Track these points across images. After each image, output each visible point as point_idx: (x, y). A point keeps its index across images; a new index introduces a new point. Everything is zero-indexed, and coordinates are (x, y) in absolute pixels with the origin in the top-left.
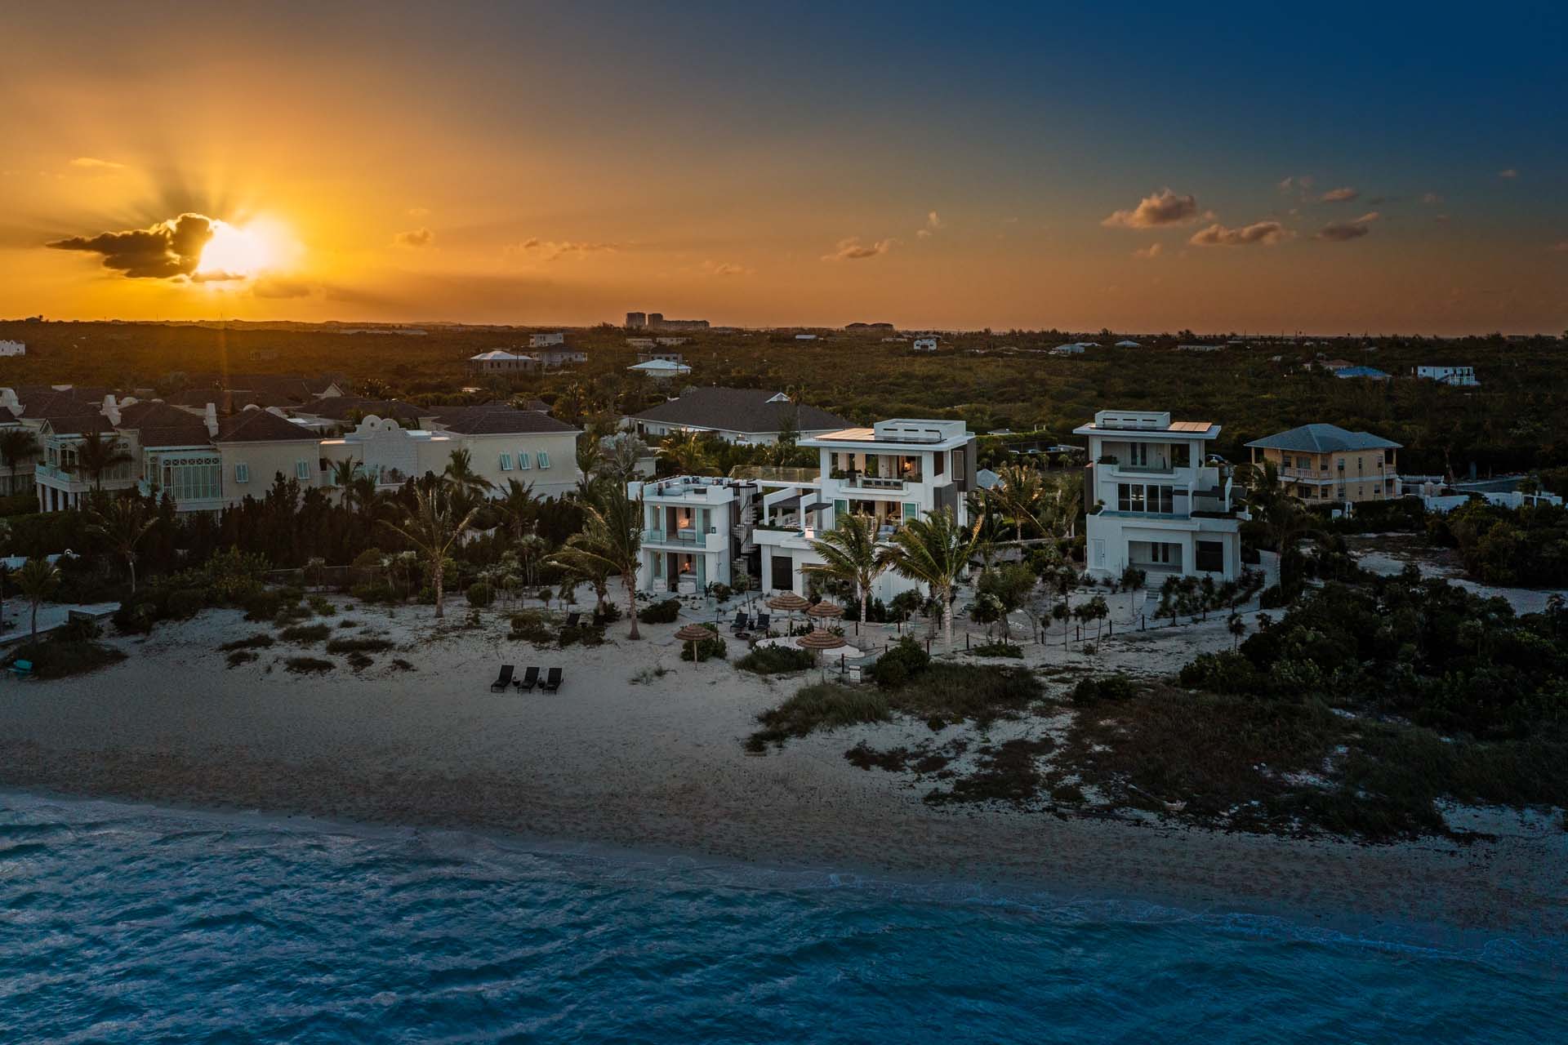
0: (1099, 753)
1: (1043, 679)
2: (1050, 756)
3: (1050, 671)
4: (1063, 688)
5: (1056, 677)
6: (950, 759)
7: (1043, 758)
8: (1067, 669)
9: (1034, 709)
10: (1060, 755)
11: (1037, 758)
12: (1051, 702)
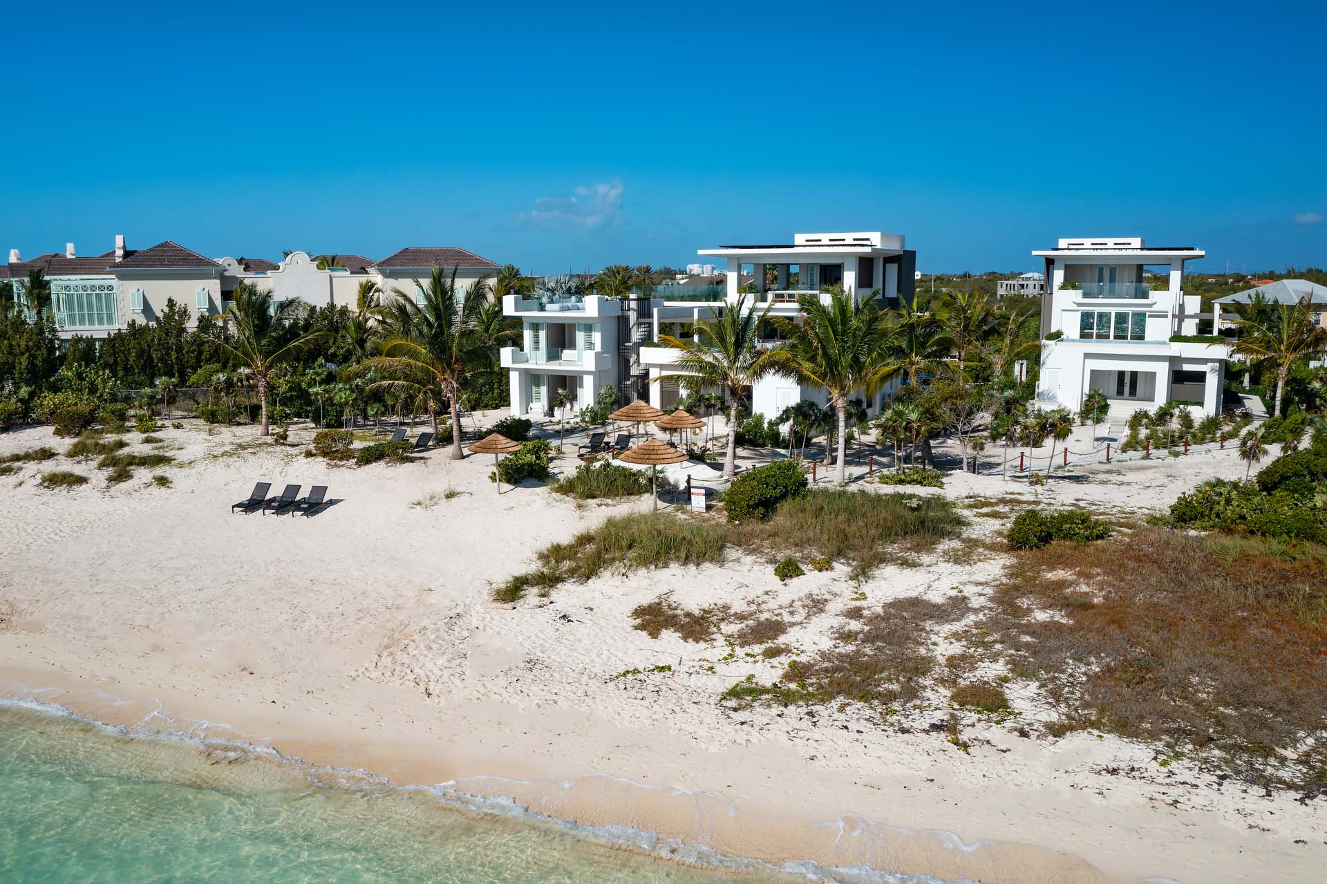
0: (1045, 625)
1: (966, 513)
2: (958, 626)
3: (977, 503)
4: (995, 524)
5: (985, 510)
6: (793, 624)
7: (947, 628)
8: (1003, 501)
9: (945, 553)
10: (977, 625)
11: (936, 628)
12: (973, 544)
